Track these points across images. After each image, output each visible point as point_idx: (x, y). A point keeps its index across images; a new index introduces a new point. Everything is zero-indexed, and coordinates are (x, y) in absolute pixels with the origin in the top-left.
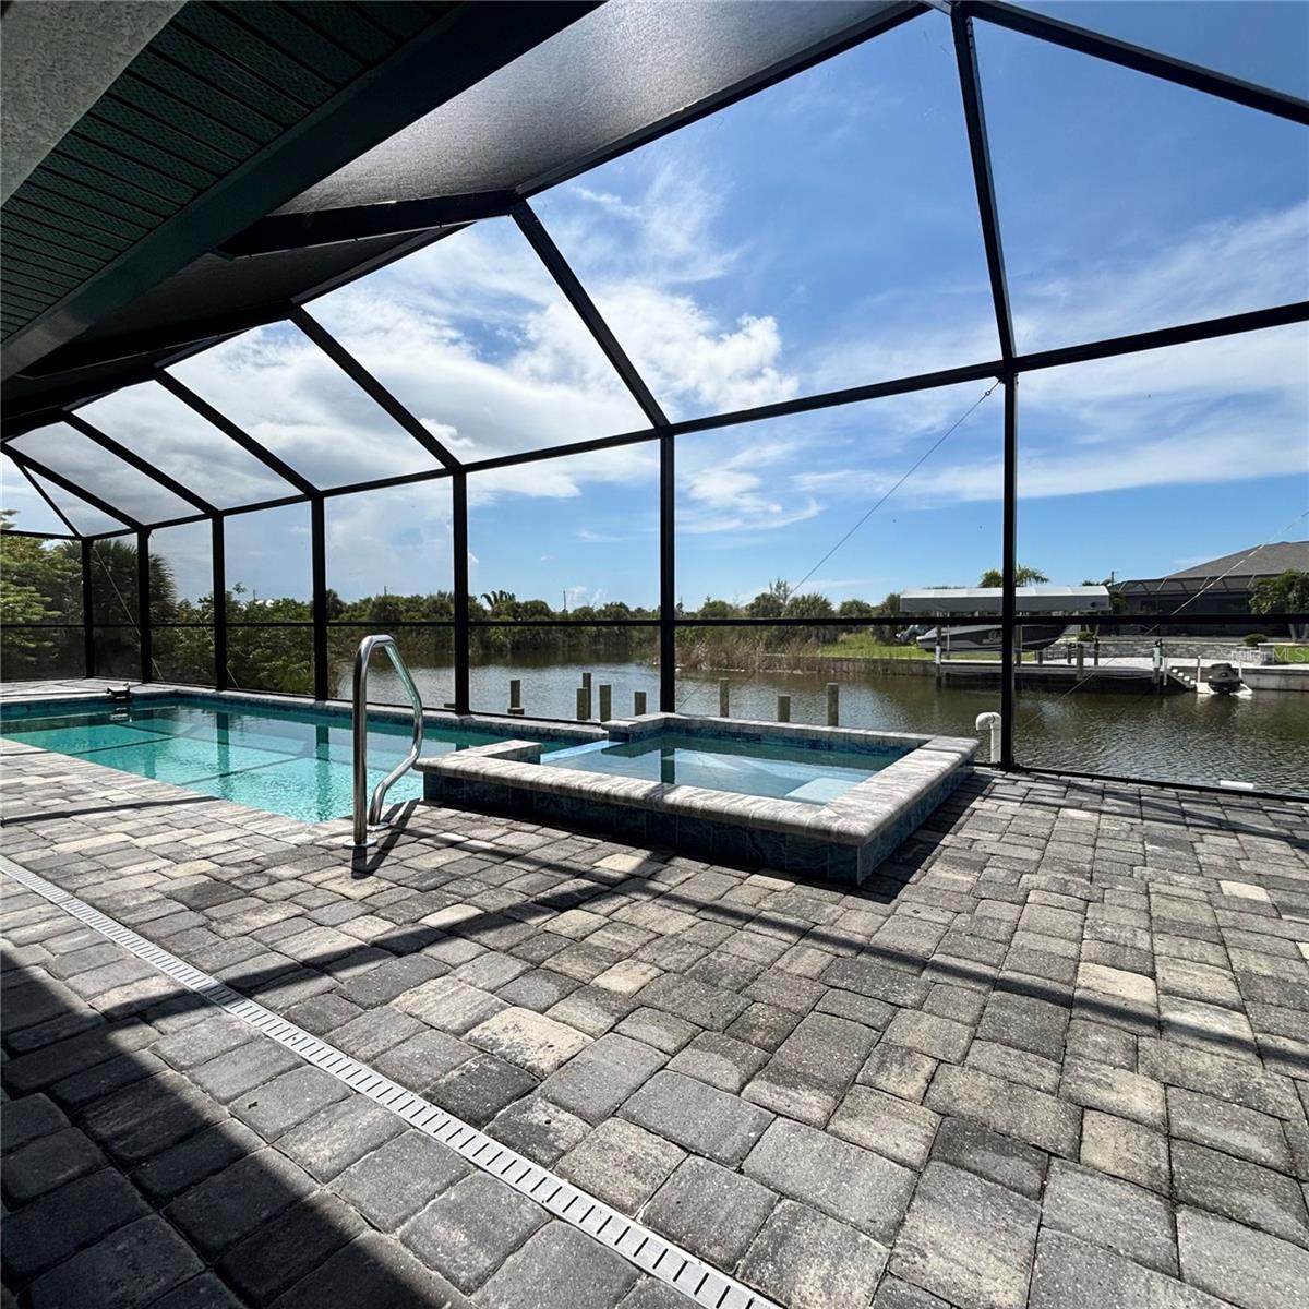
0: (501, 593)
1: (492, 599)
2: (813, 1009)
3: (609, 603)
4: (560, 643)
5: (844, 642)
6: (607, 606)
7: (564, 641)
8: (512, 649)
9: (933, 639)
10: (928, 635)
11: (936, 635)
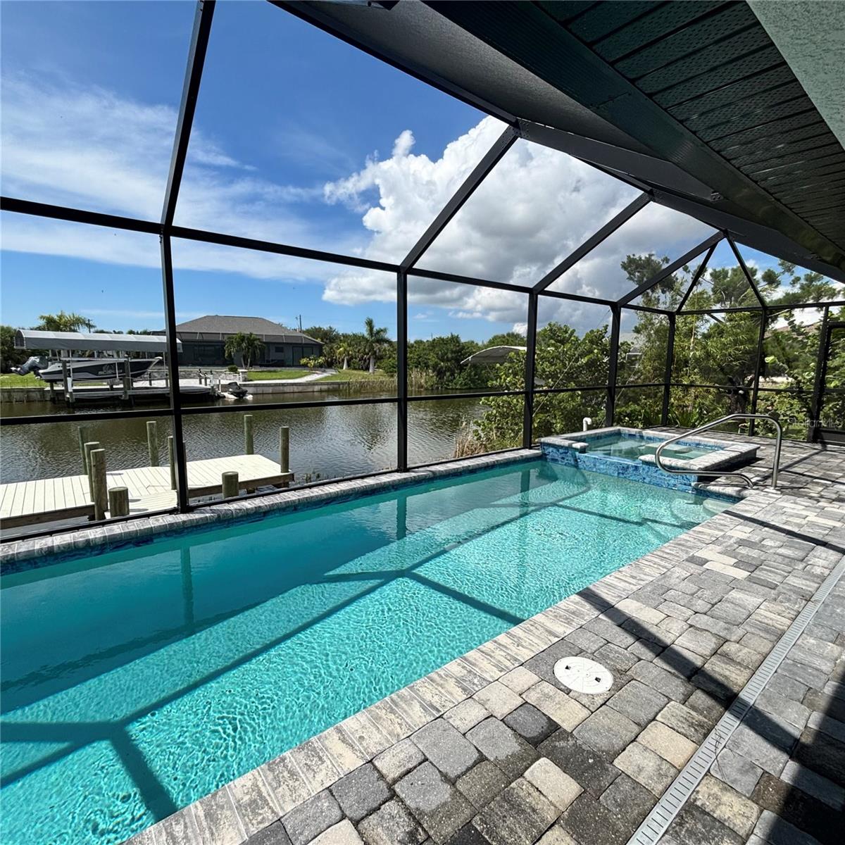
9: (59, 372)
10: (50, 369)
11: (61, 368)
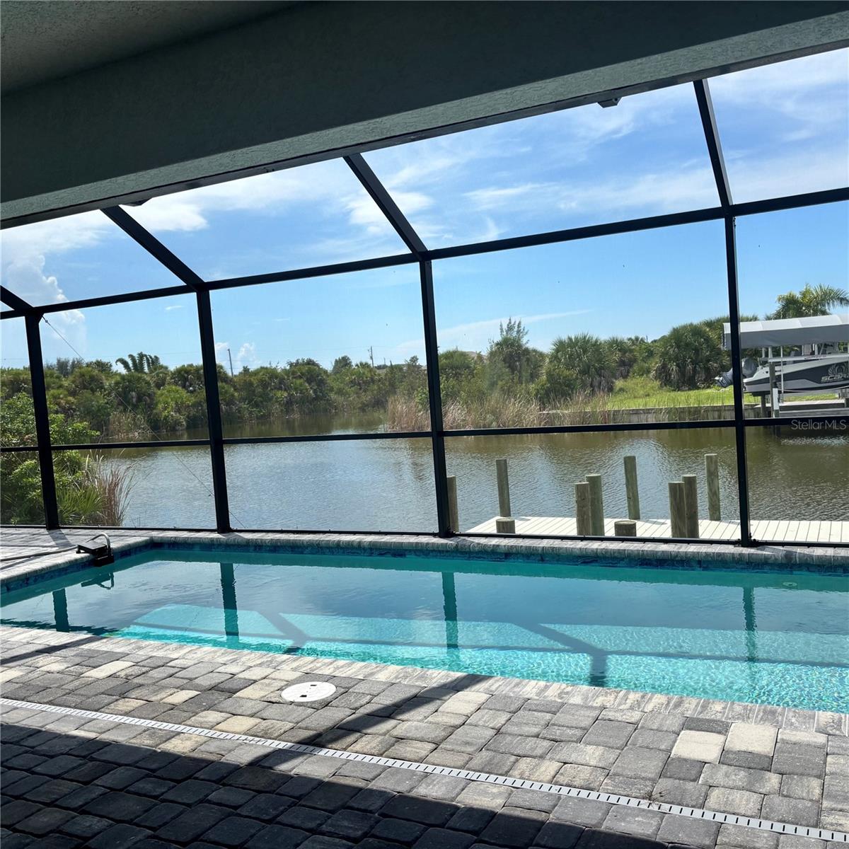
0: (141, 356)
1: (131, 365)
3: (294, 361)
5: (622, 390)
6: (291, 365)
9: (765, 381)
10: (757, 376)
11: (768, 375)
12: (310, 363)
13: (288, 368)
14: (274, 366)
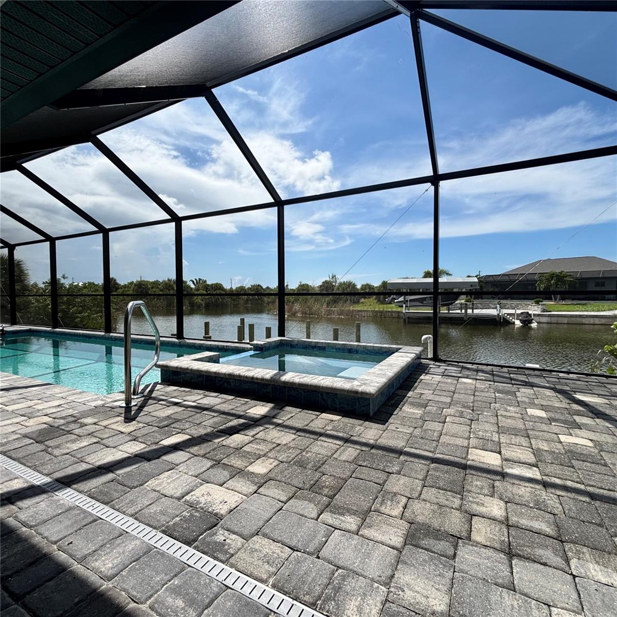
0: (200, 279)
1: (195, 282)
2: (351, 477)
3: (253, 284)
4: (229, 304)
5: (362, 303)
6: (252, 286)
7: (231, 303)
8: (205, 306)
10: (400, 300)
11: (403, 300)
12: (259, 285)
13: (250, 287)
14: (244, 286)
